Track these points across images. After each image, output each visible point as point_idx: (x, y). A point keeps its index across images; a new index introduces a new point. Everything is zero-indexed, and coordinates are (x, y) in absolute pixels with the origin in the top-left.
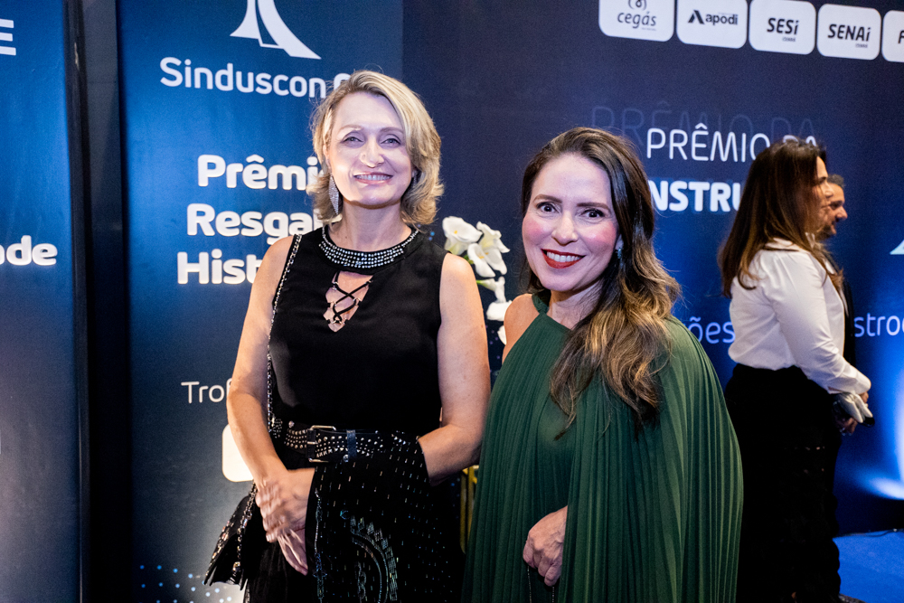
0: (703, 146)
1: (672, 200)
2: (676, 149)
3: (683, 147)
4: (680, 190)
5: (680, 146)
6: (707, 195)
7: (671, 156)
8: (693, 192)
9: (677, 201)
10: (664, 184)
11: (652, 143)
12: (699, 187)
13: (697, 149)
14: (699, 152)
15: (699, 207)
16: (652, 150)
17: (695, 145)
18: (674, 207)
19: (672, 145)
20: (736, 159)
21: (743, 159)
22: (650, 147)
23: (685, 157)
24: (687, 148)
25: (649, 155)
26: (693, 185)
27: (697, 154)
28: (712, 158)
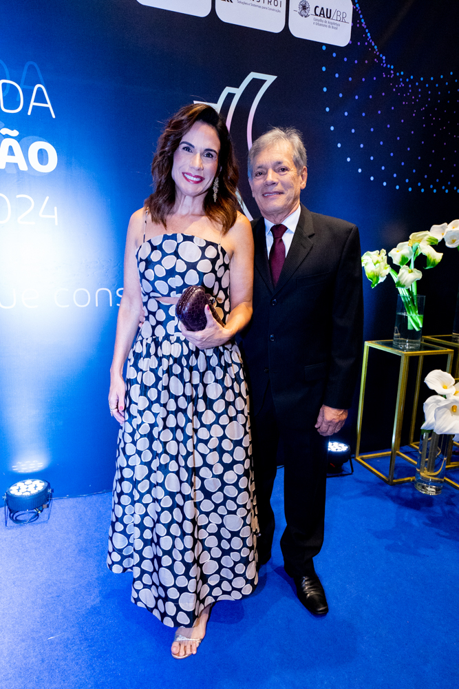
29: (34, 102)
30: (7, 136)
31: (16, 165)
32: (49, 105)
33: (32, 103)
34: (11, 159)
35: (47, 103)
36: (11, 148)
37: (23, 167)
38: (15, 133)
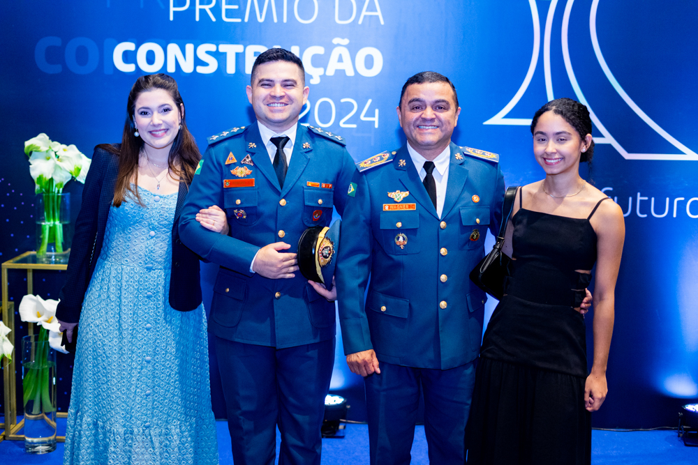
0: (236, 7)
1: (198, 62)
2: (203, 12)
3: (210, 9)
4: (208, 52)
5: (207, 8)
6: (240, 58)
7: (197, 19)
8: (224, 54)
9: (205, 64)
10: (189, 48)
11: (174, 6)
12: (230, 50)
13: (227, 10)
14: (230, 13)
15: (231, 69)
16: (175, 12)
17: (224, 7)
18: (200, 70)
19: (198, 7)
20: (275, 20)
21: (285, 20)
22: (172, 9)
23: (214, 19)
24: (216, 11)
25: (171, 18)
26: (223, 48)
27: (227, 16)
28: (246, 20)
29: (367, 11)
30: (339, 45)
31: (344, 71)
32: (379, 13)
33: (364, 13)
34: (340, 66)
35: (376, 11)
36: (340, 56)
37: (350, 73)
38: (346, 41)
